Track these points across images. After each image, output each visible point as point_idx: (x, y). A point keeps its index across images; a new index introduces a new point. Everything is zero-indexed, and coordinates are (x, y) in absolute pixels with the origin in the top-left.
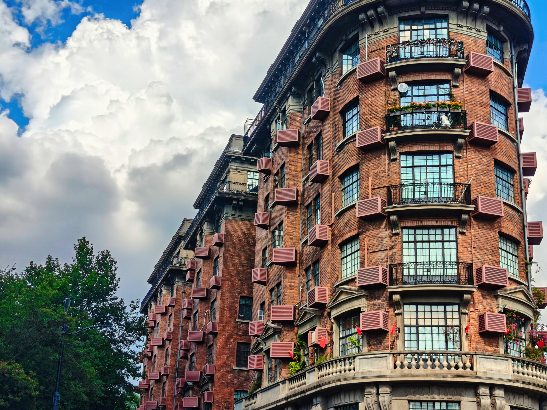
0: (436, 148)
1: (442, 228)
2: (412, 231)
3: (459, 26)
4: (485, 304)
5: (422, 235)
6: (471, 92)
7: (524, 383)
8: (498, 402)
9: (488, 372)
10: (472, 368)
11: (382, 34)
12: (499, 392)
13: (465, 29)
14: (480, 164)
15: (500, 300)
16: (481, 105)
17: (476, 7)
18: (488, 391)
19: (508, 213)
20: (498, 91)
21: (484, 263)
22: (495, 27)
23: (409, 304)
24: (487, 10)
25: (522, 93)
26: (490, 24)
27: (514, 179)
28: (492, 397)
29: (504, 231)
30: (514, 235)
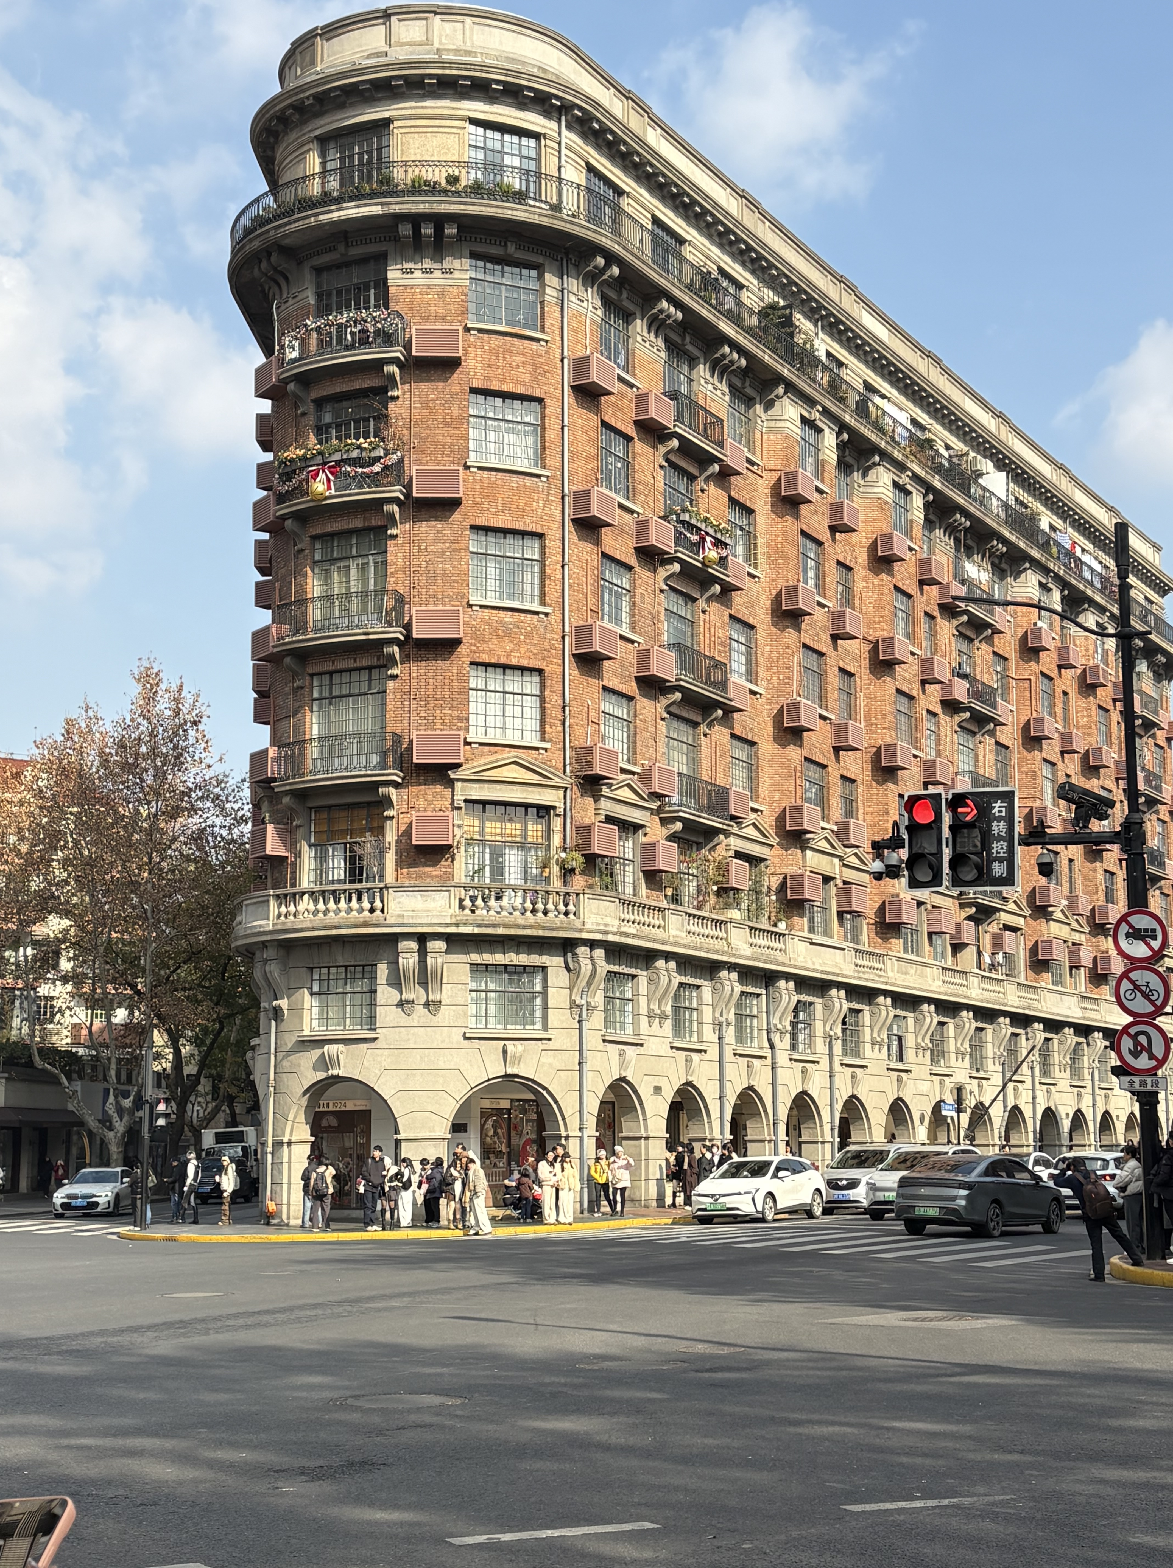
1: (370, 668)
2: (326, 679)
3: (407, 270)
4: (430, 797)
5: (342, 685)
6: (425, 404)
7: (479, 926)
8: (429, 961)
9: (406, 914)
10: (382, 911)
11: (291, 302)
12: (436, 946)
13: (418, 274)
14: (436, 540)
15: (458, 785)
16: (447, 425)
17: (427, 230)
18: (414, 945)
19: (501, 622)
20: (495, 386)
21: (430, 725)
22: (495, 250)
23: (318, 809)
24: (451, 231)
25: (581, 365)
26: (480, 249)
27: (543, 548)
28: (423, 952)
29: (486, 658)
30: (514, 661)
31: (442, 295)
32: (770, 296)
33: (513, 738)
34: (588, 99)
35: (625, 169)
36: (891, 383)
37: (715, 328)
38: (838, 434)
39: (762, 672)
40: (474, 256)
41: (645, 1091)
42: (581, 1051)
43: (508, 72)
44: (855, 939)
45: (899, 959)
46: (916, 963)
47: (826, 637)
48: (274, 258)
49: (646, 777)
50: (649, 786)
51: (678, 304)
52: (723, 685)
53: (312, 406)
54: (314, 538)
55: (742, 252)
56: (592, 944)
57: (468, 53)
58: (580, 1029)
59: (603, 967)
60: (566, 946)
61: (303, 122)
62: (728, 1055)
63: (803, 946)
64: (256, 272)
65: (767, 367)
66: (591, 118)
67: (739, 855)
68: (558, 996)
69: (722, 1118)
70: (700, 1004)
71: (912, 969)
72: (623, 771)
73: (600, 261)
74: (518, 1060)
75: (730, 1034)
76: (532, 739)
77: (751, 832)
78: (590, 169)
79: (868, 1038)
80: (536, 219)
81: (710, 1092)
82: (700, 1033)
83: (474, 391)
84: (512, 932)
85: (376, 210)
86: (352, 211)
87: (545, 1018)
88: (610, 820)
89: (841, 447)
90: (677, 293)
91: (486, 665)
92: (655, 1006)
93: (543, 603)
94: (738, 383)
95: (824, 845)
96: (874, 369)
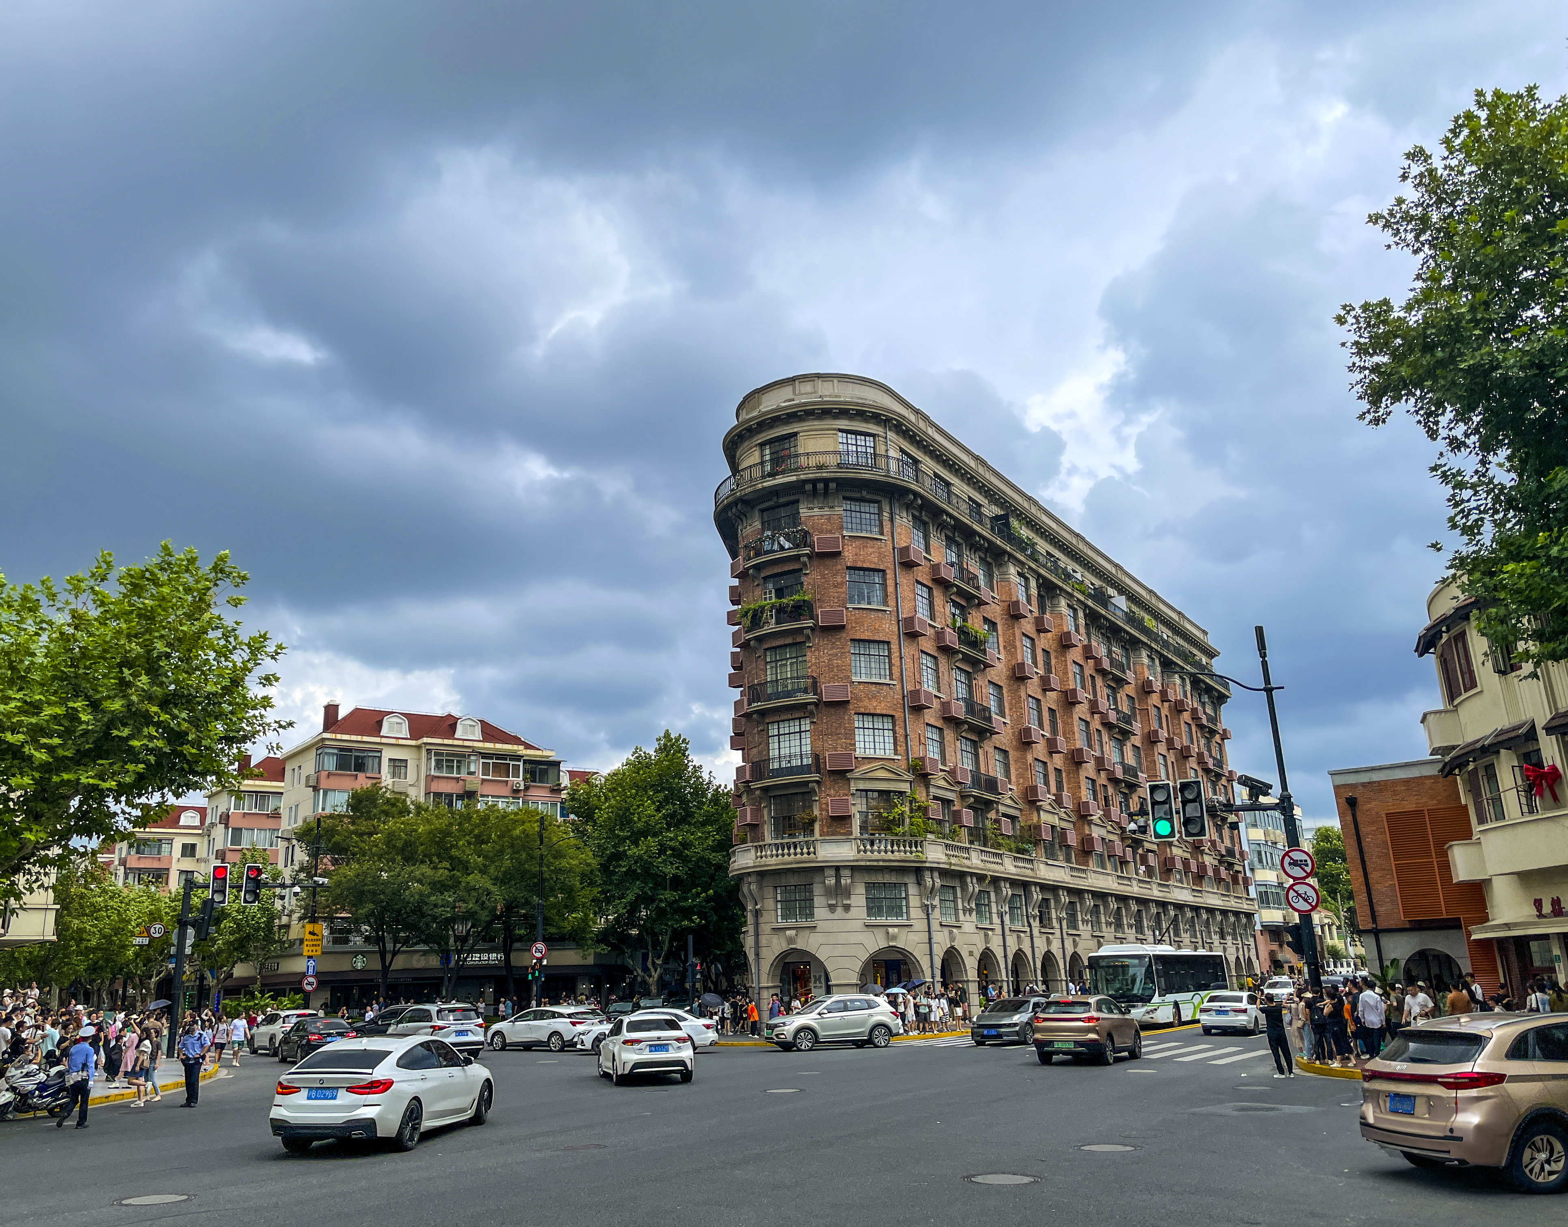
0: (789, 641)
1: (800, 719)
2: (775, 727)
3: (810, 509)
4: (837, 789)
5: (785, 728)
6: (823, 576)
7: (869, 861)
8: (843, 882)
9: (828, 855)
10: (814, 854)
12: (846, 873)
13: (815, 509)
14: (832, 648)
15: (852, 784)
16: (835, 587)
17: (820, 486)
18: (833, 873)
19: (870, 691)
20: (859, 565)
21: (835, 749)
22: (857, 495)
23: (774, 797)
24: (833, 485)
25: (905, 550)
26: (848, 494)
27: (889, 650)
28: (838, 877)
29: (862, 710)
30: (878, 712)
31: (829, 519)
32: (997, 511)
33: (880, 754)
34: (900, 415)
35: (918, 448)
36: (1060, 550)
37: (971, 528)
38: (1037, 580)
39: (1007, 711)
40: (845, 498)
41: (965, 954)
42: (929, 931)
43: (858, 404)
44: (1068, 860)
45: (1095, 872)
46: (1103, 873)
47: (1039, 690)
48: (739, 506)
49: (952, 772)
50: (955, 778)
51: (951, 516)
52: (989, 719)
53: (762, 581)
54: (766, 650)
55: (980, 488)
56: (932, 869)
57: (836, 396)
58: (928, 919)
59: (938, 882)
60: (918, 871)
61: (751, 437)
62: (1007, 932)
63: (1042, 866)
64: (730, 514)
65: (998, 546)
66: (901, 424)
67: (1004, 815)
68: (914, 901)
69: (1006, 968)
70: (990, 902)
71: (1101, 877)
72: (942, 770)
73: (911, 497)
74: (894, 938)
75: (1007, 918)
76: (890, 754)
77: (1009, 802)
78: (902, 451)
79: (1080, 918)
80: (878, 478)
81: (999, 953)
82: (991, 918)
83: (848, 568)
84: (888, 864)
85: (794, 478)
86: (780, 480)
87: (908, 913)
88: (936, 798)
89: (1039, 587)
90: (951, 511)
91: (863, 714)
92: (966, 904)
93: (891, 679)
94: (983, 556)
95: (1049, 808)
96: (1051, 544)
